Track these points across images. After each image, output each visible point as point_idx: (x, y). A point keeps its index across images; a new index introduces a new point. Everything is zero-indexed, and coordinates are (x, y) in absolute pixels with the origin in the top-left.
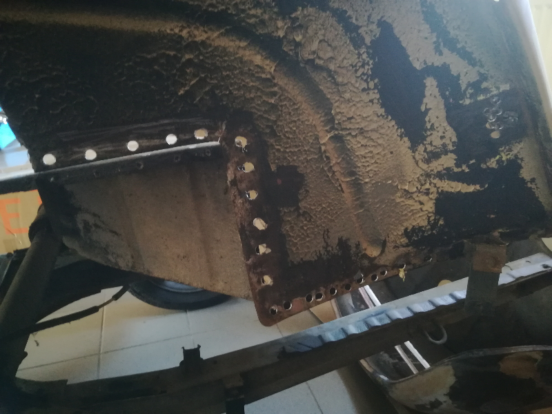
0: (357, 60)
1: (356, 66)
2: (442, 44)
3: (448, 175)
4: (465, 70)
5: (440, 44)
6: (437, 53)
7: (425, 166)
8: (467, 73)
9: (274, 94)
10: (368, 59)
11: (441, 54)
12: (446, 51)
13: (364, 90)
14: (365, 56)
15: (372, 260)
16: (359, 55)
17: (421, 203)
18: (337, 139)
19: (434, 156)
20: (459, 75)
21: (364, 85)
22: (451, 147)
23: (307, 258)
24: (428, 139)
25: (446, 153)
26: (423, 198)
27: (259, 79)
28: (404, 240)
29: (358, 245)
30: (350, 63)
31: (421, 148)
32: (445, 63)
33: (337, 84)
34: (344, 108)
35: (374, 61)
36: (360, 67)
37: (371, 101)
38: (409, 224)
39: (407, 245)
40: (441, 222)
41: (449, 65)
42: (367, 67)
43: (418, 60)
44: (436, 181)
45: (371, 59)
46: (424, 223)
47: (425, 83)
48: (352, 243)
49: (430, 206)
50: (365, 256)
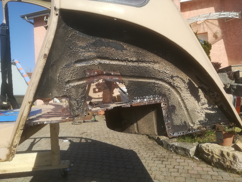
3: (207, 109)
7: (201, 107)
12: (202, 84)
13: (187, 91)
14: (186, 85)
15: (192, 127)
17: (202, 115)
18: (182, 100)
19: (203, 104)
21: (186, 90)
22: (207, 103)
24: (201, 101)
25: (205, 104)
28: (199, 123)
29: (188, 123)
31: (200, 103)
33: (181, 90)
34: (183, 94)
36: (185, 87)
37: (188, 93)
38: (200, 119)
39: (200, 125)
40: (207, 120)
42: (187, 87)
44: (204, 110)
46: (203, 119)
47: (199, 90)
49: (204, 116)
50: (190, 126)
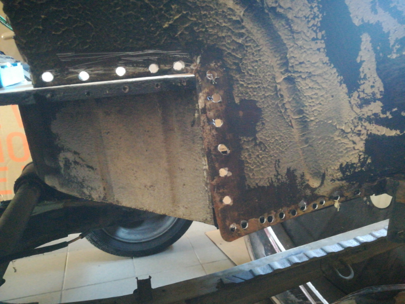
0: (309, 13)
1: (308, 18)
2: (377, 4)
3: (376, 120)
4: (395, 28)
5: (375, 4)
6: (373, 12)
7: (358, 111)
8: (396, 31)
9: (241, 35)
10: (318, 13)
11: (376, 13)
12: (380, 10)
13: (313, 39)
14: (316, 10)
15: (313, 190)
16: (312, 8)
17: (354, 143)
18: (290, 80)
19: (365, 102)
20: (389, 32)
21: (314, 35)
22: (378, 96)
23: (261, 184)
24: (362, 87)
25: (375, 100)
26: (356, 138)
27: (230, 20)
28: (339, 175)
29: (303, 176)
30: (304, 15)
31: (355, 94)
32: (378, 21)
33: (292, 32)
34: (296, 53)
35: (323, 15)
36: (312, 18)
37: (319, 50)
38: (345, 160)
39: (342, 179)
40: (369, 161)
41: (381, 23)
42: (317, 19)
43: (357, 18)
44: (366, 124)
45: (320, 13)
46: (355, 161)
47: (361, 39)
48: (298, 174)
49: (361, 146)
50: (308, 186)
